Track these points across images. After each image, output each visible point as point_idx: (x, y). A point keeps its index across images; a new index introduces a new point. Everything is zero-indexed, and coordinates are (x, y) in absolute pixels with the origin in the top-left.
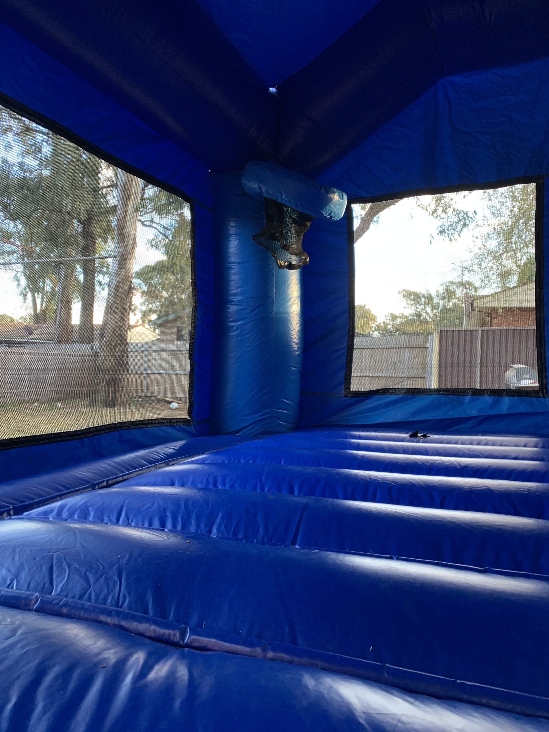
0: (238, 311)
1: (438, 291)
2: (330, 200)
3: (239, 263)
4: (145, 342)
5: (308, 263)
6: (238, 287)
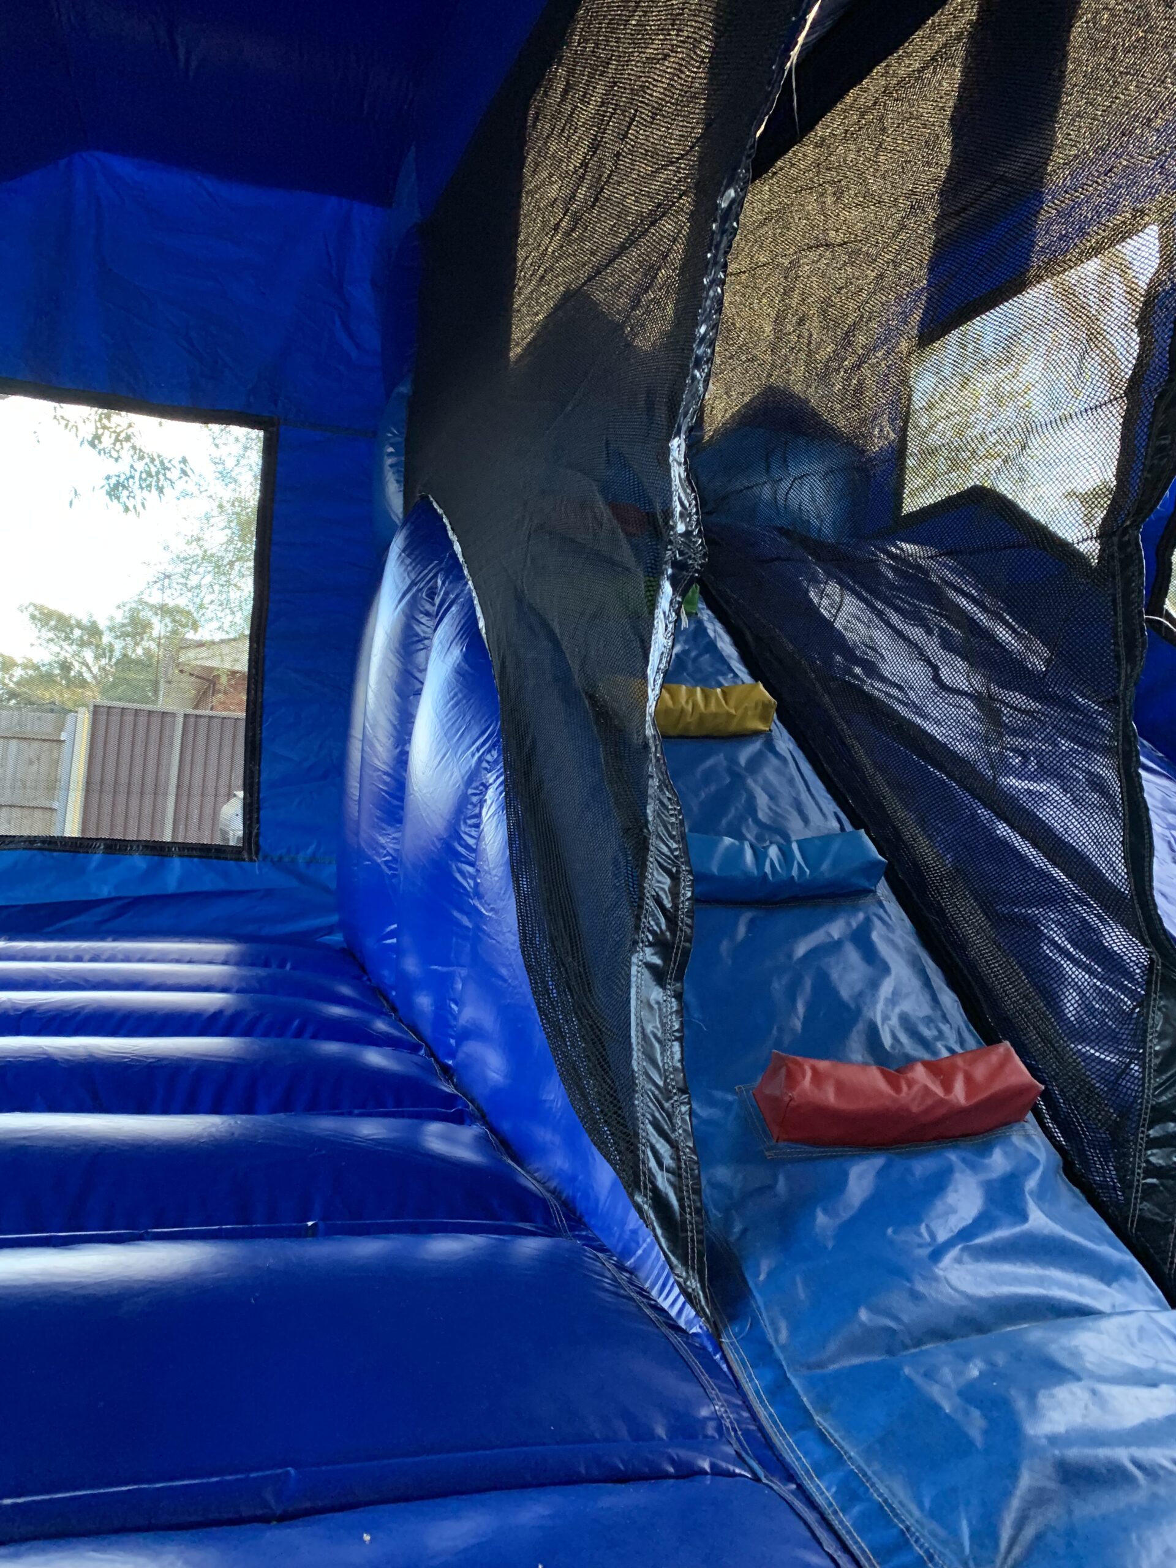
1: (112, 619)
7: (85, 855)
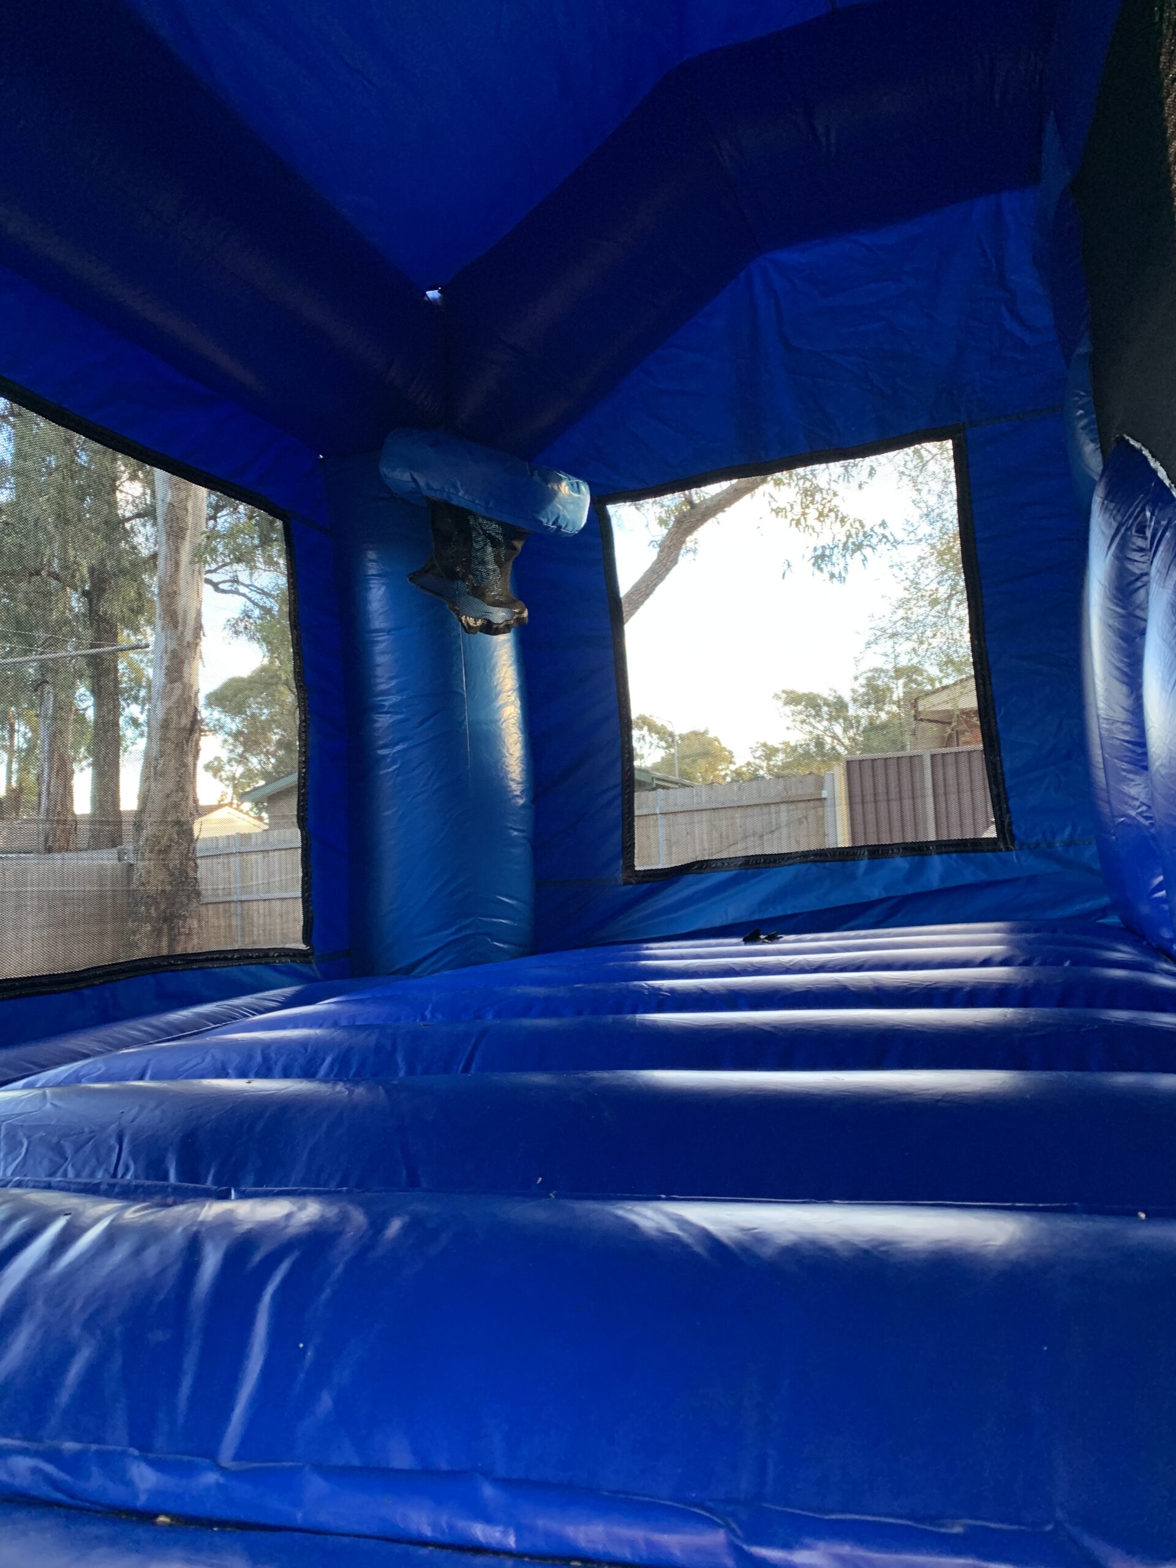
0: (393, 724)
1: (854, 691)
2: (554, 494)
3: (389, 631)
4: (233, 833)
5: (527, 621)
6: (392, 678)
7: (852, 862)
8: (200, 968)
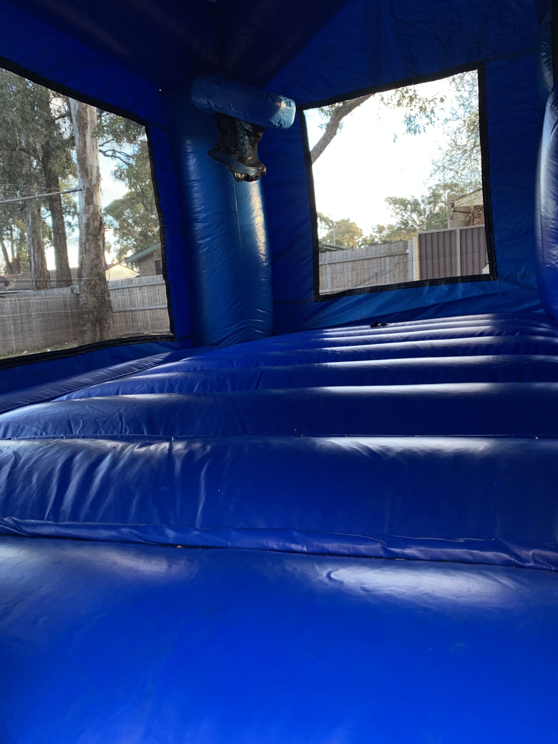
0: (205, 227)
1: (423, 196)
2: (278, 107)
3: (199, 181)
5: (266, 174)
6: (202, 205)
7: (421, 288)
8: (126, 345)
